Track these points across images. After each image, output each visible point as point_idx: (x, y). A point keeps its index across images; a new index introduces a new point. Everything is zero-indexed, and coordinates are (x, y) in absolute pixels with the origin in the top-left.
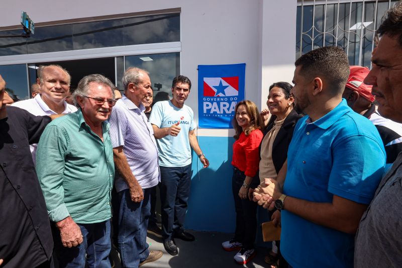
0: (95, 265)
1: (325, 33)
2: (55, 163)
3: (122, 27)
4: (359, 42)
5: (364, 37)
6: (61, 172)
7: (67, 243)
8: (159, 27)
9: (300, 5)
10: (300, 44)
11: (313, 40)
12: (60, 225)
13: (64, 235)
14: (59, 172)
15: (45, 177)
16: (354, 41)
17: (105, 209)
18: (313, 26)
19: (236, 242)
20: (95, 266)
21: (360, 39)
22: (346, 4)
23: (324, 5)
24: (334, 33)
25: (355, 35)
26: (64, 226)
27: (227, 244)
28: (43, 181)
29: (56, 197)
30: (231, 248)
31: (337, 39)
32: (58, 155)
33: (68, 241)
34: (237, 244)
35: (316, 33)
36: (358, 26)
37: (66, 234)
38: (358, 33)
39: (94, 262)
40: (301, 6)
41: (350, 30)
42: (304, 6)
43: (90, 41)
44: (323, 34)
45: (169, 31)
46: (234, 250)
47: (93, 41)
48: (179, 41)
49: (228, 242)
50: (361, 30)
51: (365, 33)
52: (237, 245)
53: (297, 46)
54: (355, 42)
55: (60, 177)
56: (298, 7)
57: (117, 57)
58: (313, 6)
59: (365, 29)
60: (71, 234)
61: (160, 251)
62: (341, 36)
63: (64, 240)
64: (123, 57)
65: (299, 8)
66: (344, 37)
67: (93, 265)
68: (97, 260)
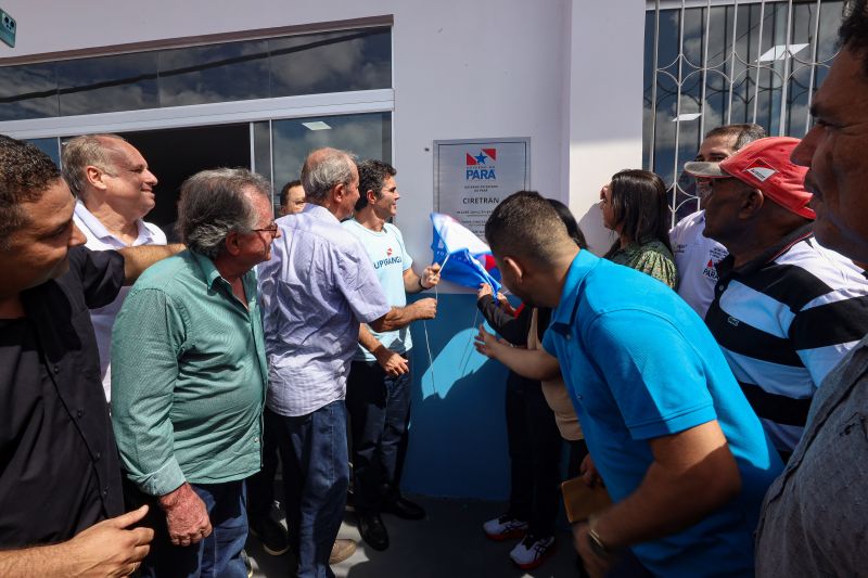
0: (215, 571)
1: (705, 69)
2: (158, 370)
3: (265, 55)
4: (781, 89)
5: (791, 79)
6: (170, 388)
7: (181, 538)
8: (342, 56)
9: (652, 8)
10: (651, 95)
11: (680, 85)
12: (168, 501)
13: (177, 522)
14: (166, 391)
15: (137, 402)
16: (768, 86)
17: (249, 451)
18: (681, 54)
19: (512, 520)
20: (214, 574)
21: (783, 82)
22: (753, 7)
23: (703, 8)
24: (725, 69)
25: (772, 73)
26: (175, 504)
27: (494, 526)
28: (134, 411)
29: (160, 444)
30: (502, 533)
31: (732, 82)
32: (164, 353)
33: (184, 533)
34: (516, 524)
35: (687, 69)
36: (776, 54)
37: (180, 520)
38: (777, 69)
39: (211, 566)
40: (654, 12)
41: (762, 63)
42: (661, 11)
43: (192, 87)
44: (702, 73)
45: (364, 63)
46: (510, 538)
47: (199, 86)
48: (390, 87)
49: (497, 521)
50: (784, 61)
51: (792, 70)
52: (516, 528)
53: (645, 98)
54: (771, 89)
55: (167, 401)
56: (647, 12)
57: (255, 122)
58: (680, 10)
59: (792, 59)
60: (190, 518)
61: (350, 540)
62: (742, 74)
63: (174, 532)
64: (268, 121)
65: (650, 14)
66: (748, 78)
67: (211, 572)
68: (220, 559)
